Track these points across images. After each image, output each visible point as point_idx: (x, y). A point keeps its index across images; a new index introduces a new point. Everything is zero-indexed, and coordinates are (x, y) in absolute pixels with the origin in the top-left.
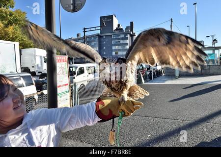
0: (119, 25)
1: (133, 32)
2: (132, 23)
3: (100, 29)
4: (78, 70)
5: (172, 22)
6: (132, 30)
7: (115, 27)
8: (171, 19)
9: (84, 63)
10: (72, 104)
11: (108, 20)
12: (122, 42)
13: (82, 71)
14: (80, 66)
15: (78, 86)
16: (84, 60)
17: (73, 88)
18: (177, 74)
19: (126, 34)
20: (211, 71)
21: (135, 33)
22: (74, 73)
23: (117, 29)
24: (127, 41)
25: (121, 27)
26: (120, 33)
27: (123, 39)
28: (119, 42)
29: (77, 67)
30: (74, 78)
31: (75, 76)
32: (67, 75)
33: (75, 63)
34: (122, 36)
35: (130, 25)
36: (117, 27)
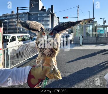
0: (43, 7)
1: (53, 12)
2: (52, 6)
3: (30, 9)
4: (10, 38)
5: (78, 8)
6: (52, 11)
7: (40, 8)
8: (78, 6)
9: (16, 33)
10: (5, 64)
11: (36, 3)
12: (45, 19)
13: (13, 39)
14: (12, 35)
15: (10, 51)
16: (16, 30)
17: (6, 52)
18: (81, 43)
19: (48, 13)
20: (102, 41)
21: (54, 14)
22: (8, 40)
23: (42, 10)
24: (49, 19)
25: (45, 9)
26: (44, 12)
27: (45, 17)
28: (43, 19)
29: (10, 36)
30: (7, 44)
31: (8, 42)
32: (1, 42)
33: (9, 33)
34: (45, 15)
35: (51, 8)
36: (42, 8)
